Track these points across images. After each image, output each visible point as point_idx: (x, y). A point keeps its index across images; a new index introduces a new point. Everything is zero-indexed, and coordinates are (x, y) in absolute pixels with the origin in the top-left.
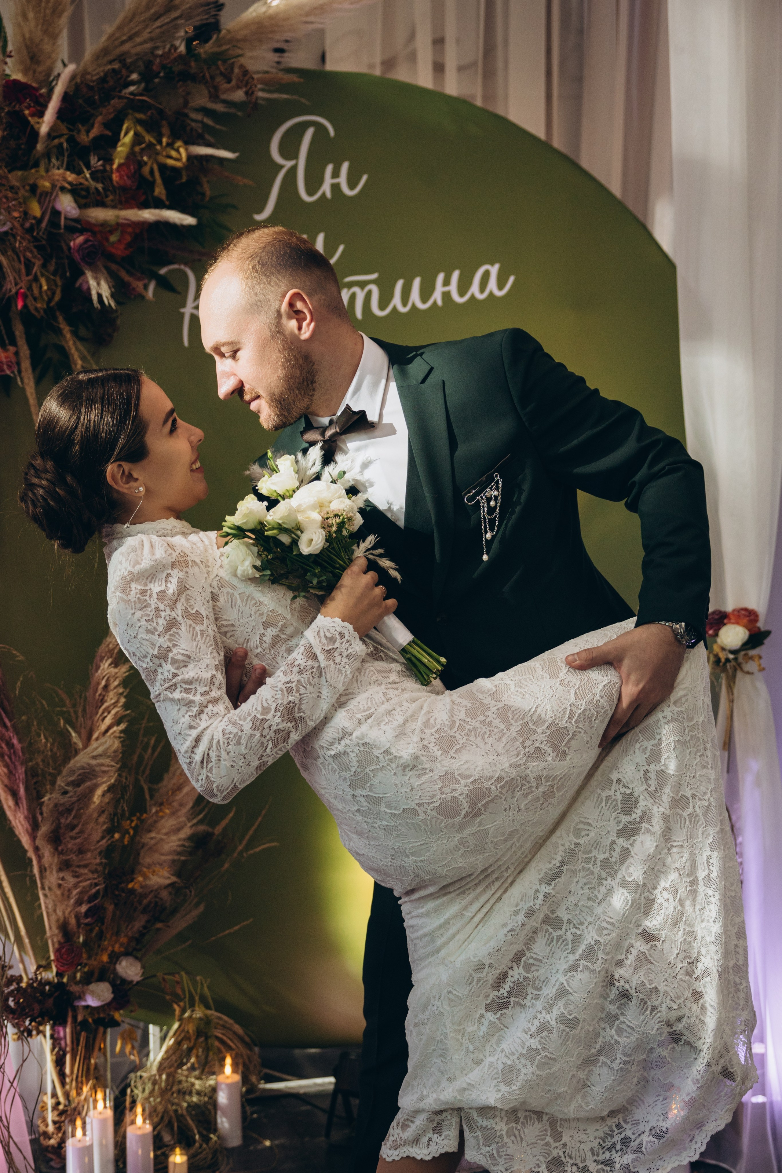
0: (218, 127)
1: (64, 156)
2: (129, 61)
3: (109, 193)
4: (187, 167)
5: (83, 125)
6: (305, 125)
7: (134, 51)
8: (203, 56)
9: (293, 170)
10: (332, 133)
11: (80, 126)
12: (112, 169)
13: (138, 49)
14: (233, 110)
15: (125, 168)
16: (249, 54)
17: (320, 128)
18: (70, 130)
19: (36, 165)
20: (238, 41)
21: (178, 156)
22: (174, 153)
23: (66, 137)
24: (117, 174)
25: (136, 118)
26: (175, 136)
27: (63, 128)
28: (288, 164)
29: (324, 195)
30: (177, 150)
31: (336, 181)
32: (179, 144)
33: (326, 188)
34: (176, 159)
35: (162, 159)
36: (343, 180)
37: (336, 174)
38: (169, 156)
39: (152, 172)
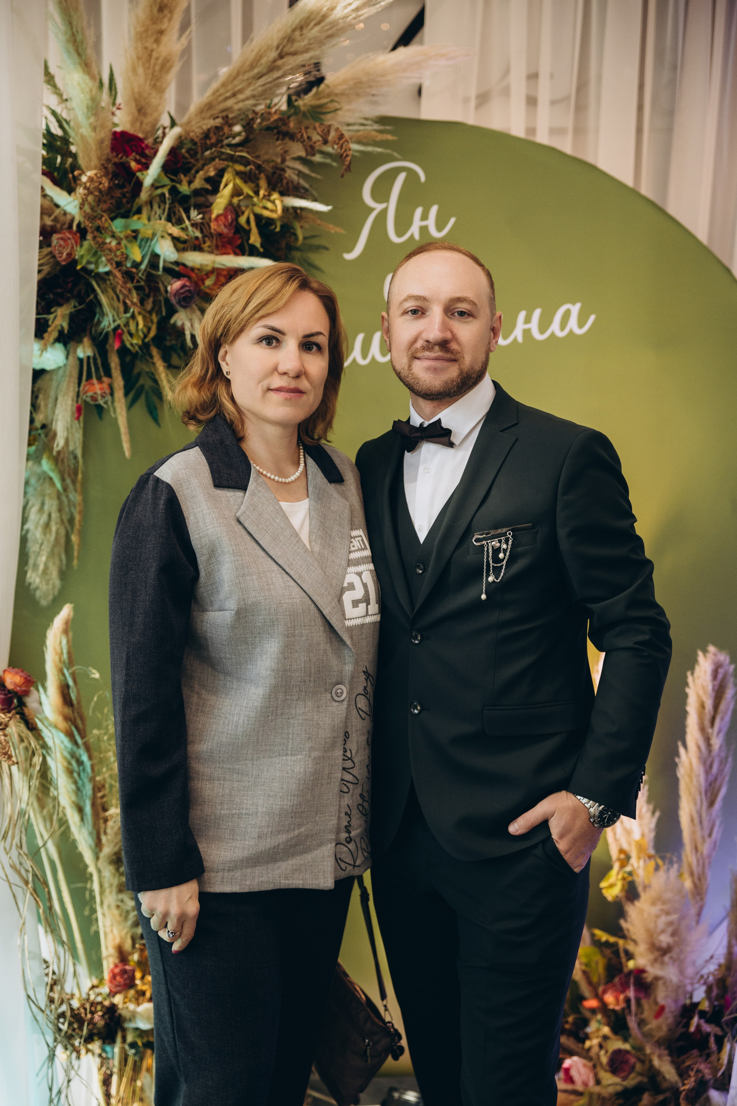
0: (313, 175)
1: (165, 203)
2: (231, 116)
3: (207, 239)
4: (281, 218)
5: (185, 176)
6: (397, 171)
7: (236, 107)
8: (302, 108)
9: (384, 212)
10: (423, 178)
11: (182, 176)
12: (210, 218)
13: (241, 105)
14: (328, 161)
15: (223, 218)
16: (346, 107)
17: (412, 174)
18: (172, 180)
19: (139, 211)
20: (336, 95)
21: (274, 208)
22: (269, 205)
23: (169, 187)
24: (216, 223)
25: (235, 170)
26: (272, 187)
27: (166, 181)
28: (379, 207)
29: (412, 236)
30: (273, 202)
31: (424, 223)
32: (275, 196)
33: (414, 230)
34: (272, 211)
35: (258, 210)
36: (431, 222)
37: (425, 217)
38: (265, 208)
39: (248, 221)
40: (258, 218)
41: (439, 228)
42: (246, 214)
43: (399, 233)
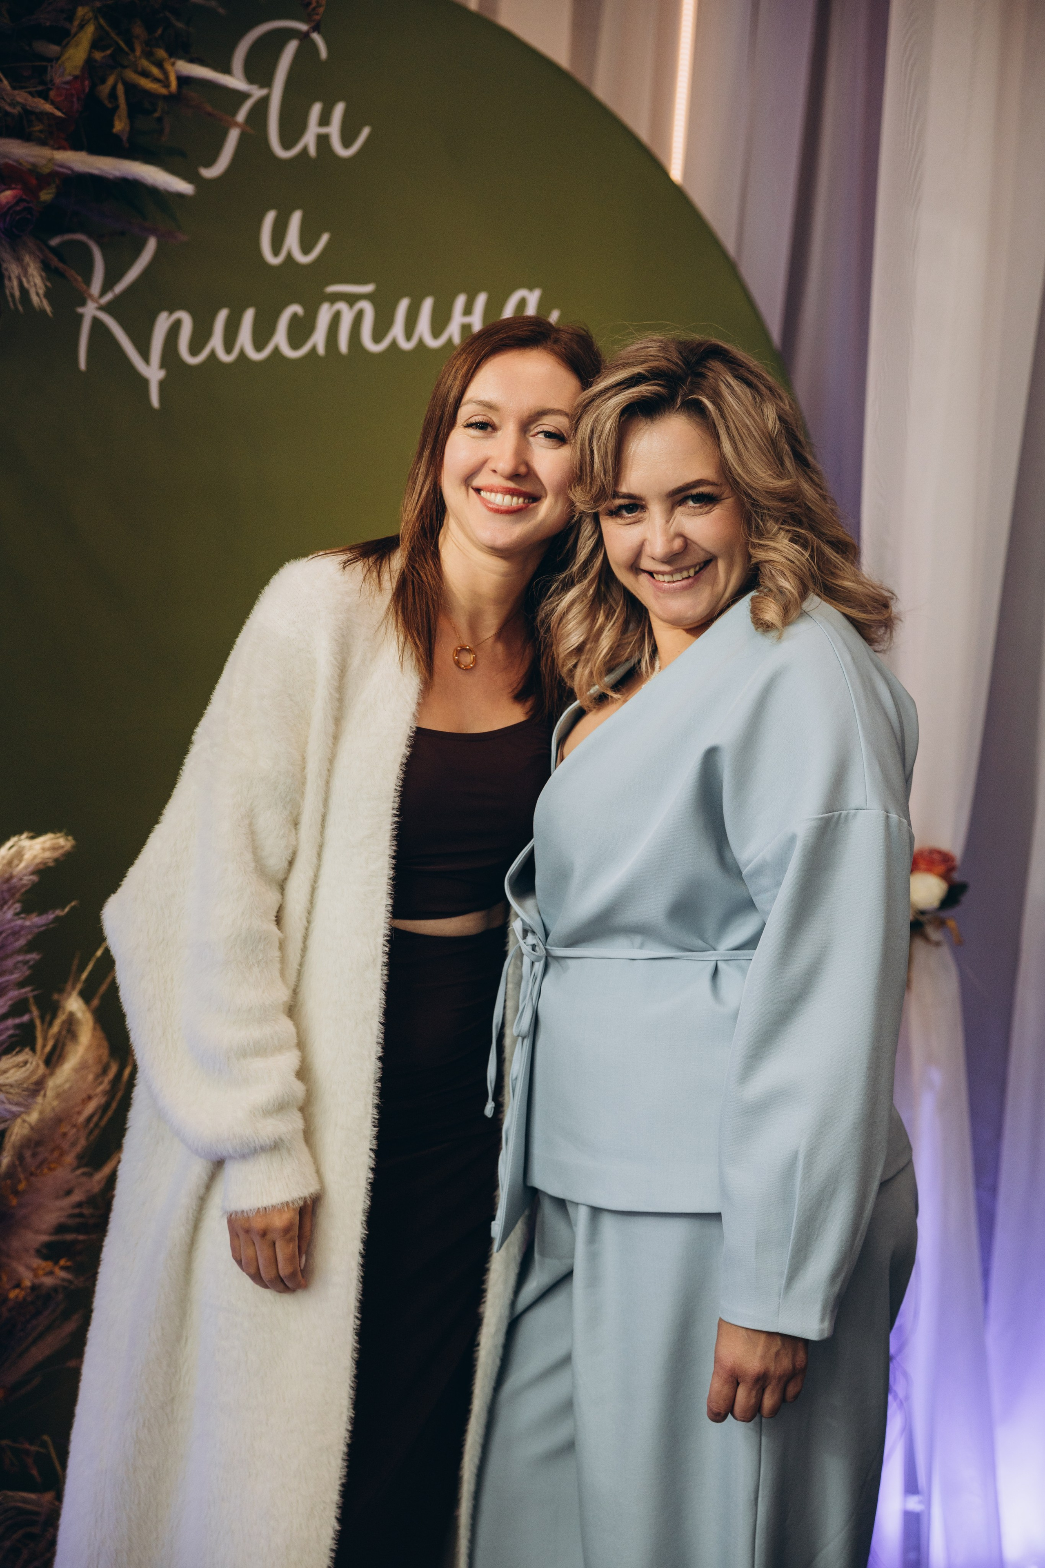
6: (287, 35)
9: (264, 102)
10: (323, 54)
15: (77, 85)
17: (308, 44)
28: (258, 93)
29: (305, 150)
30: (160, 65)
31: (324, 130)
32: (161, 53)
33: (309, 140)
34: (156, 80)
35: (132, 76)
36: (334, 130)
37: (325, 120)
38: (145, 74)
39: (113, 94)
40: (132, 89)
41: (347, 142)
42: (111, 81)
43: (287, 142)
